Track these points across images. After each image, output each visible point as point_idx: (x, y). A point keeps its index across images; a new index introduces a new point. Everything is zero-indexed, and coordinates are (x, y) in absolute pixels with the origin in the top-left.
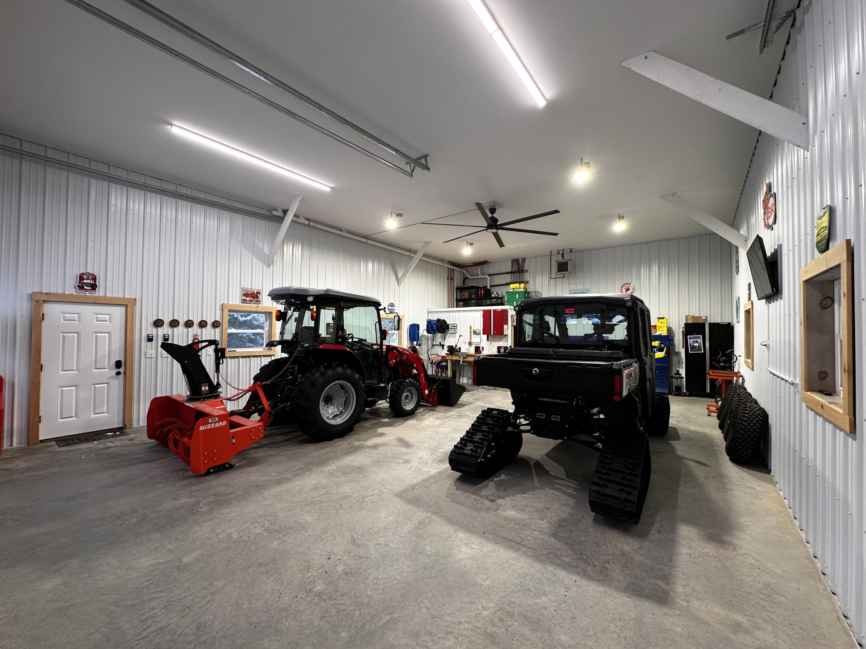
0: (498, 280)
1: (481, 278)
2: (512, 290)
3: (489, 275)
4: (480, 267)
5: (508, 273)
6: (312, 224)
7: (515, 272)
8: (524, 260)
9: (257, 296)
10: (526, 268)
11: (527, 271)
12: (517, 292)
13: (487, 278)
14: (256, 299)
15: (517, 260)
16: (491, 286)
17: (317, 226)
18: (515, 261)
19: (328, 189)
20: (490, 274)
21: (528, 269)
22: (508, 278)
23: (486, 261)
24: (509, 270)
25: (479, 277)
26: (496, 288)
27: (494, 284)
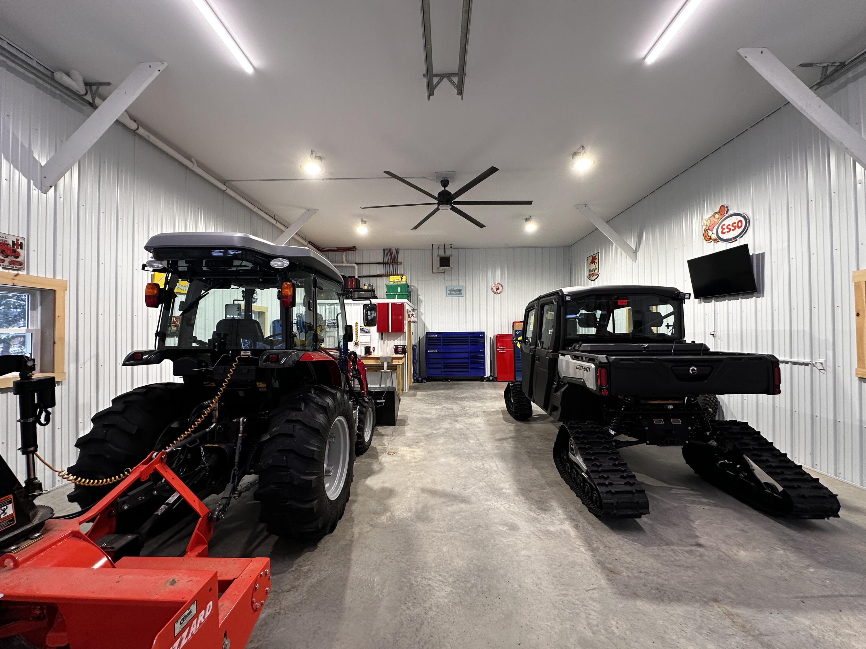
0: (367, 270)
1: (345, 266)
2: (392, 283)
3: (357, 264)
4: (344, 253)
5: (379, 263)
6: (141, 131)
7: (388, 263)
8: (398, 250)
9: (15, 251)
10: (400, 260)
11: (401, 263)
12: (399, 285)
13: (354, 267)
14: (12, 258)
15: (390, 250)
16: (359, 277)
17: (153, 139)
18: (388, 251)
19: (249, 70)
20: (357, 262)
21: (402, 261)
22: (379, 269)
23: (355, 247)
24: (381, 260)
25: (344, 265)
26: (364, 279)
27: (361, 275)
